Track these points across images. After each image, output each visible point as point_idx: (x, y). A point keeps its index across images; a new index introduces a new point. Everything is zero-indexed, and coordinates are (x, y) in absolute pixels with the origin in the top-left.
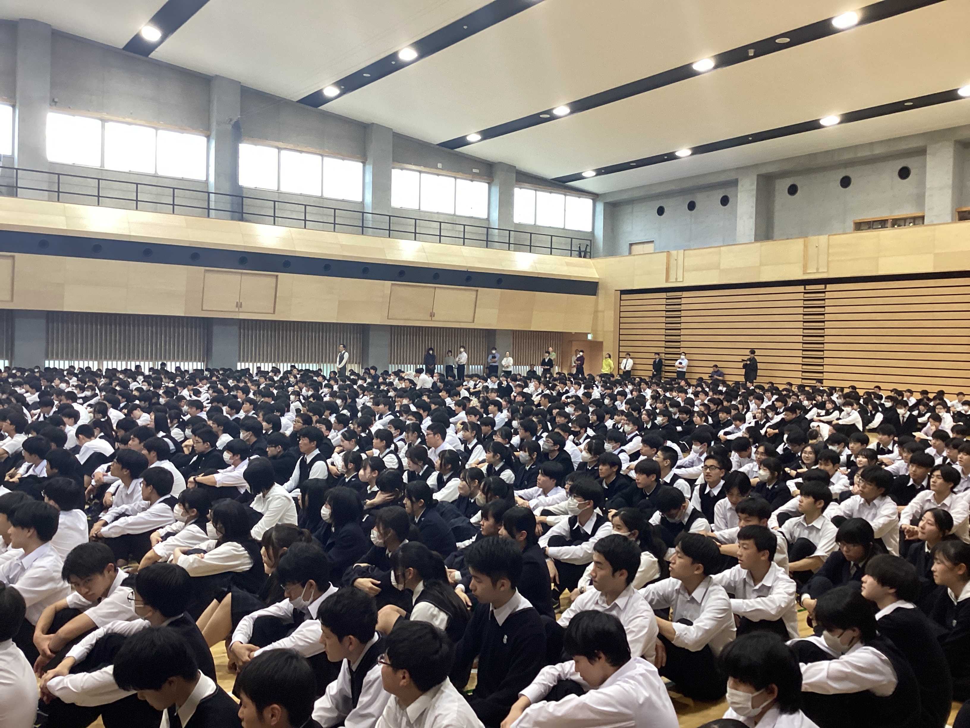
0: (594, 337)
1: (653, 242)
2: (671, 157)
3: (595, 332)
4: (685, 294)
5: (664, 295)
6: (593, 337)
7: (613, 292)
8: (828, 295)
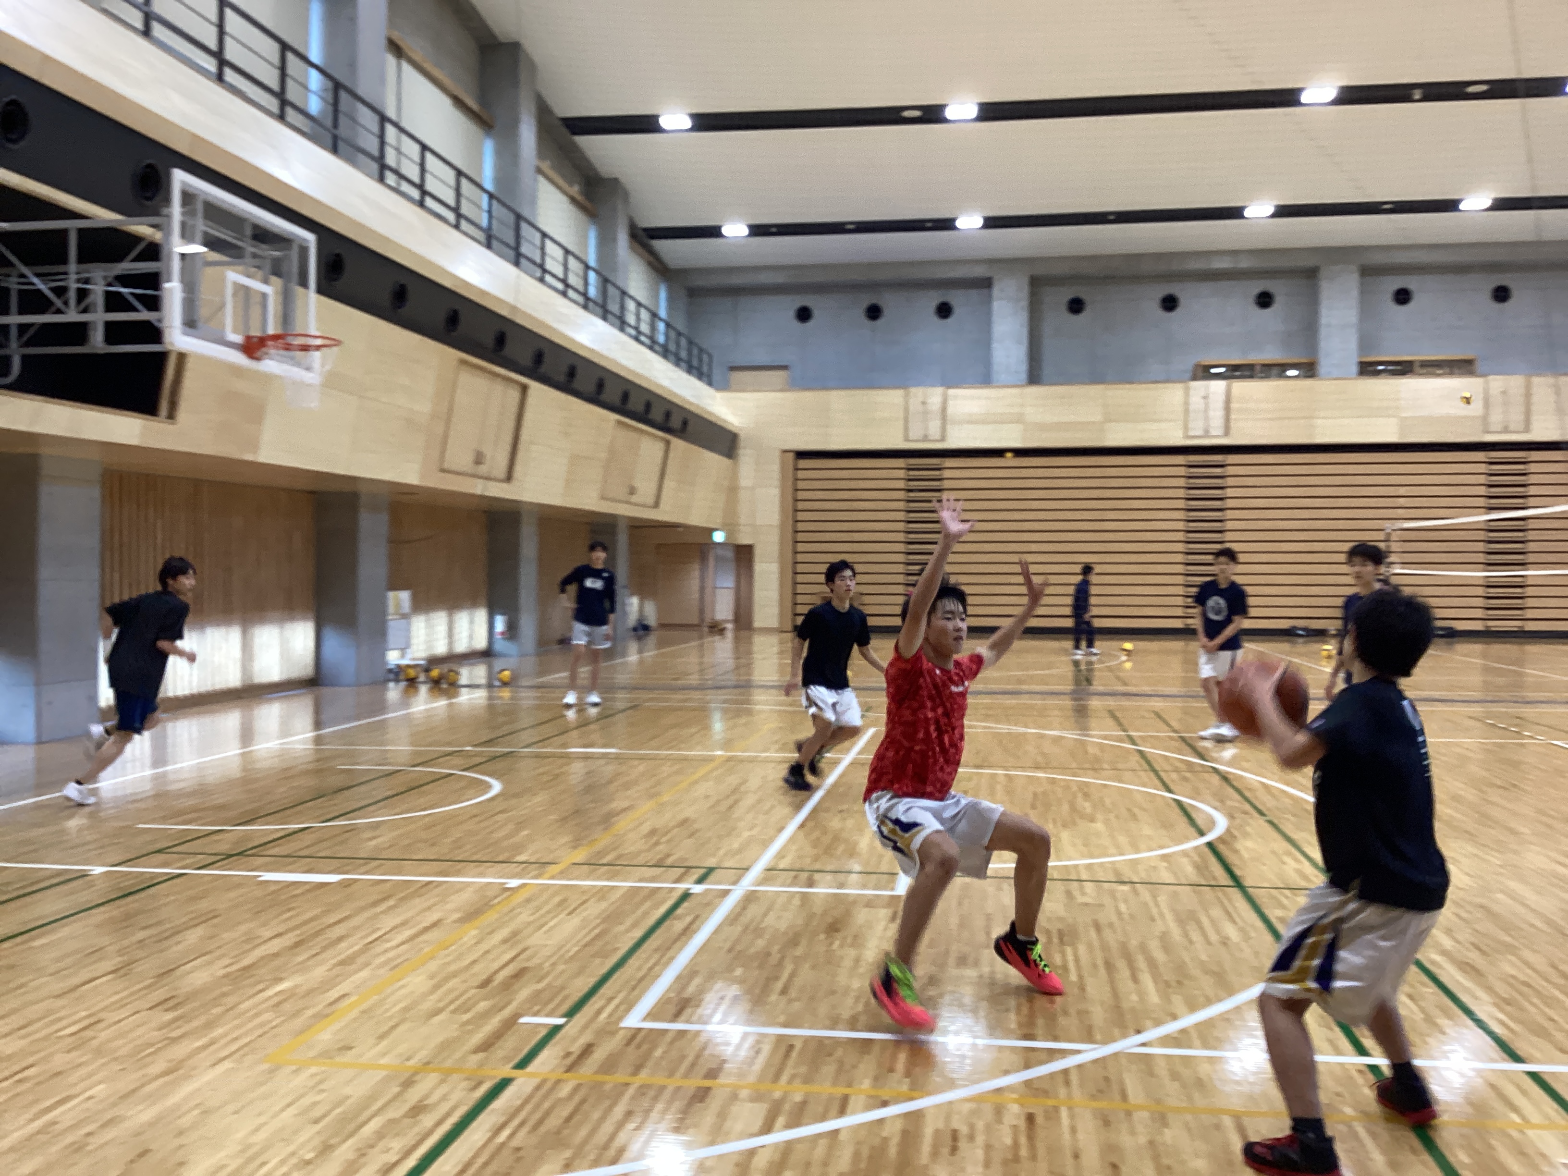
0: (729, 534)
1: (784, 368)
2: (945, 225)
3: (730, 527)
4: (949, 462)
5: (900, 462)
6: (727, 537)
7: (777, 454)
8: (1230, 470)
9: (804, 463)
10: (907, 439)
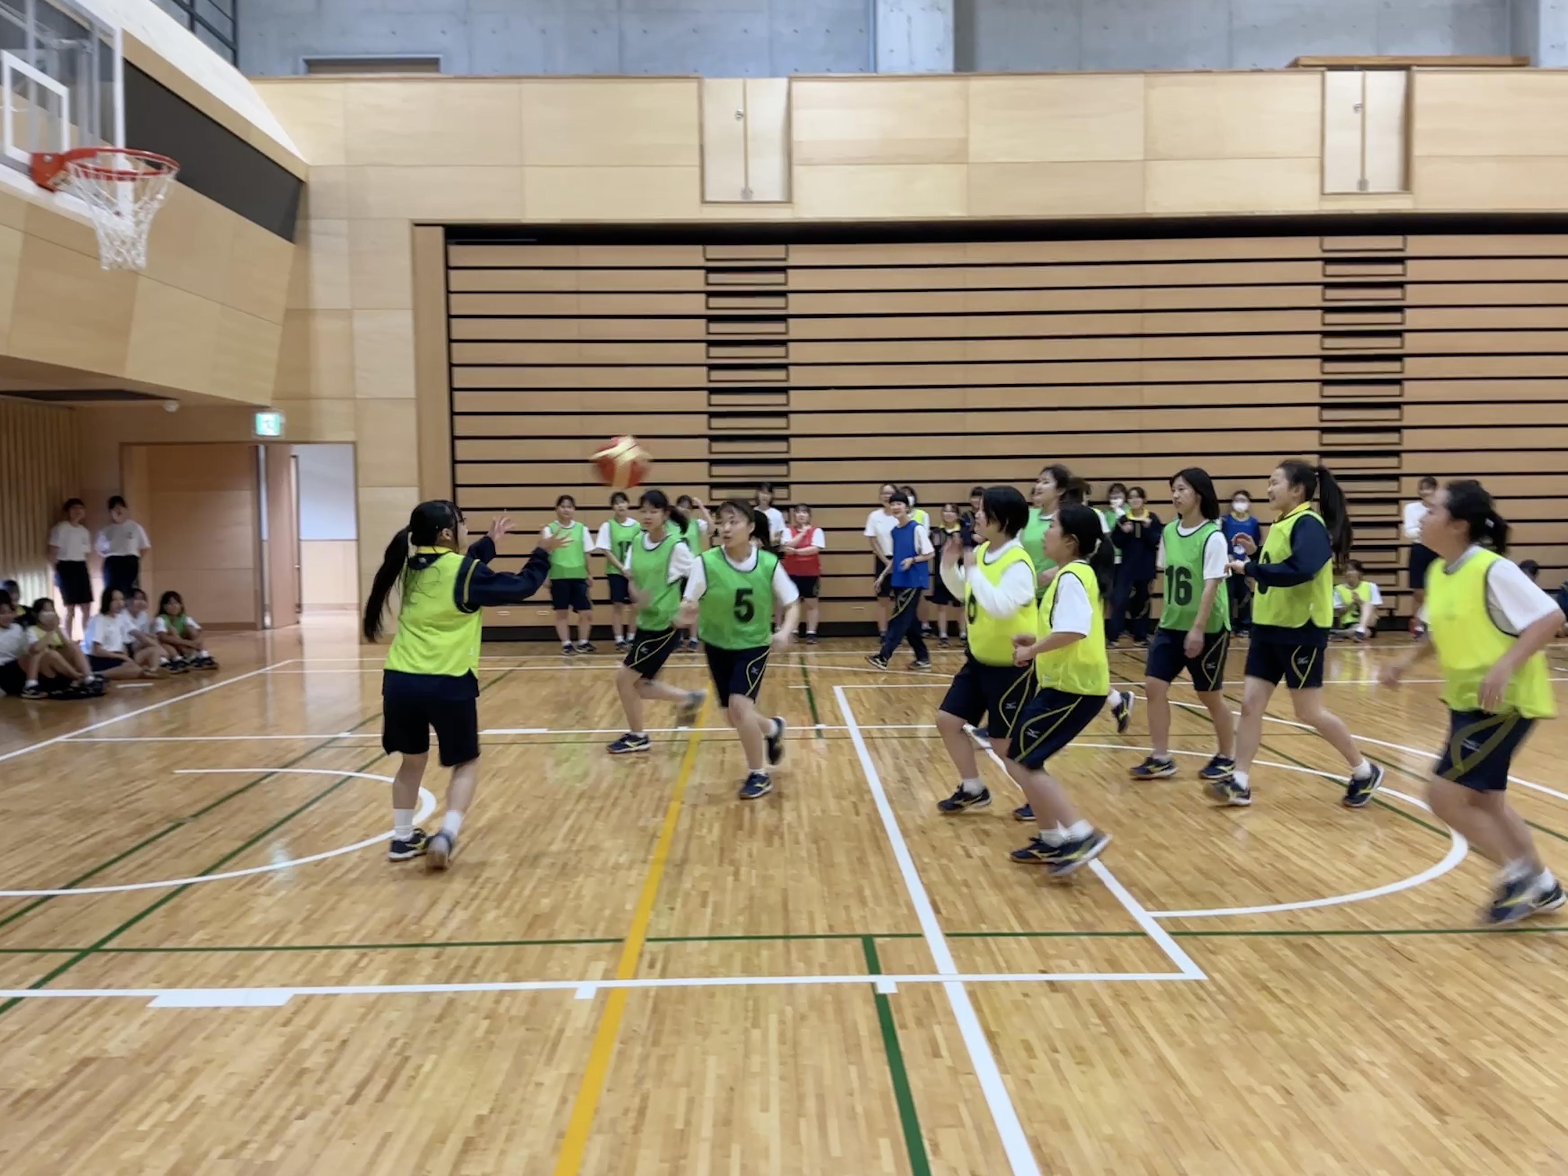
0: (293, 424)
3: (294, 402)
4: (800, 254)
5: (693, 254)
6: (288, 427)
7: (404, 231)
8: (1414, 270)
9: (462, 254)
10: (704, 200)
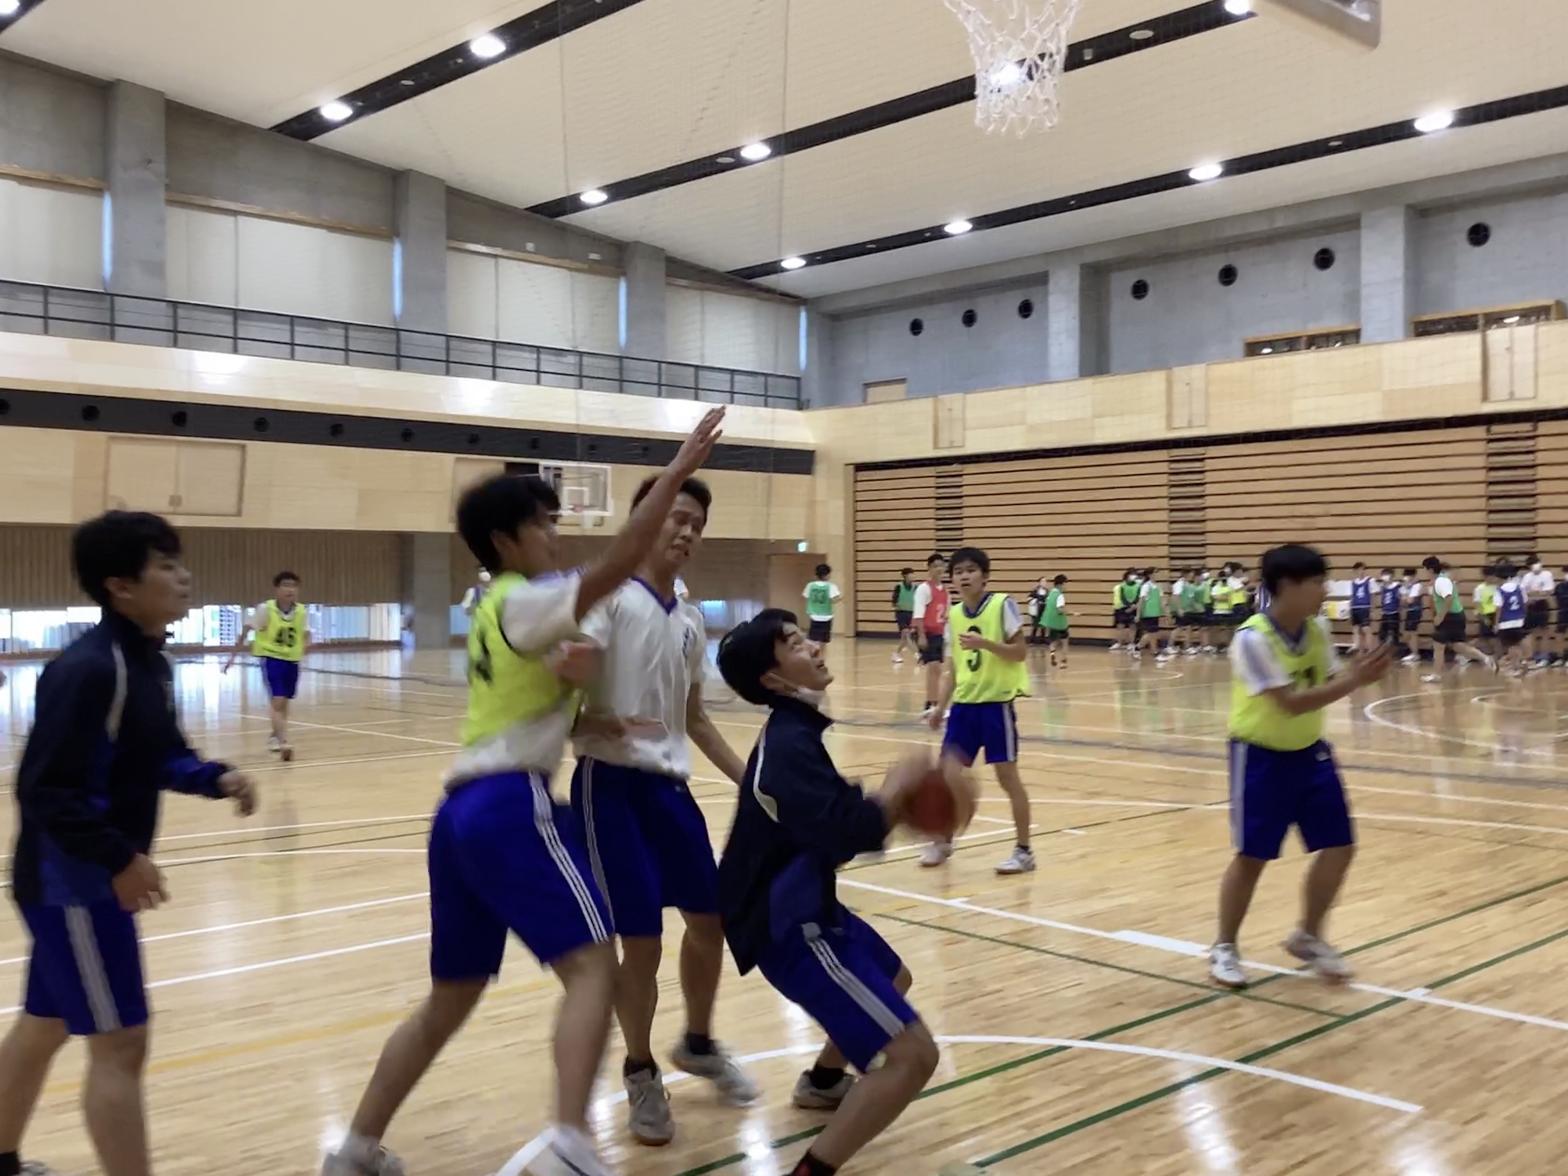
0: (810, 546)
1: (903, 381)
2: (937, 233)
4: (968, 468)
5: (931, 470)
7: (843, 468)
8: (1208, 464)
9: (861, 475)
10: (936, 446)
